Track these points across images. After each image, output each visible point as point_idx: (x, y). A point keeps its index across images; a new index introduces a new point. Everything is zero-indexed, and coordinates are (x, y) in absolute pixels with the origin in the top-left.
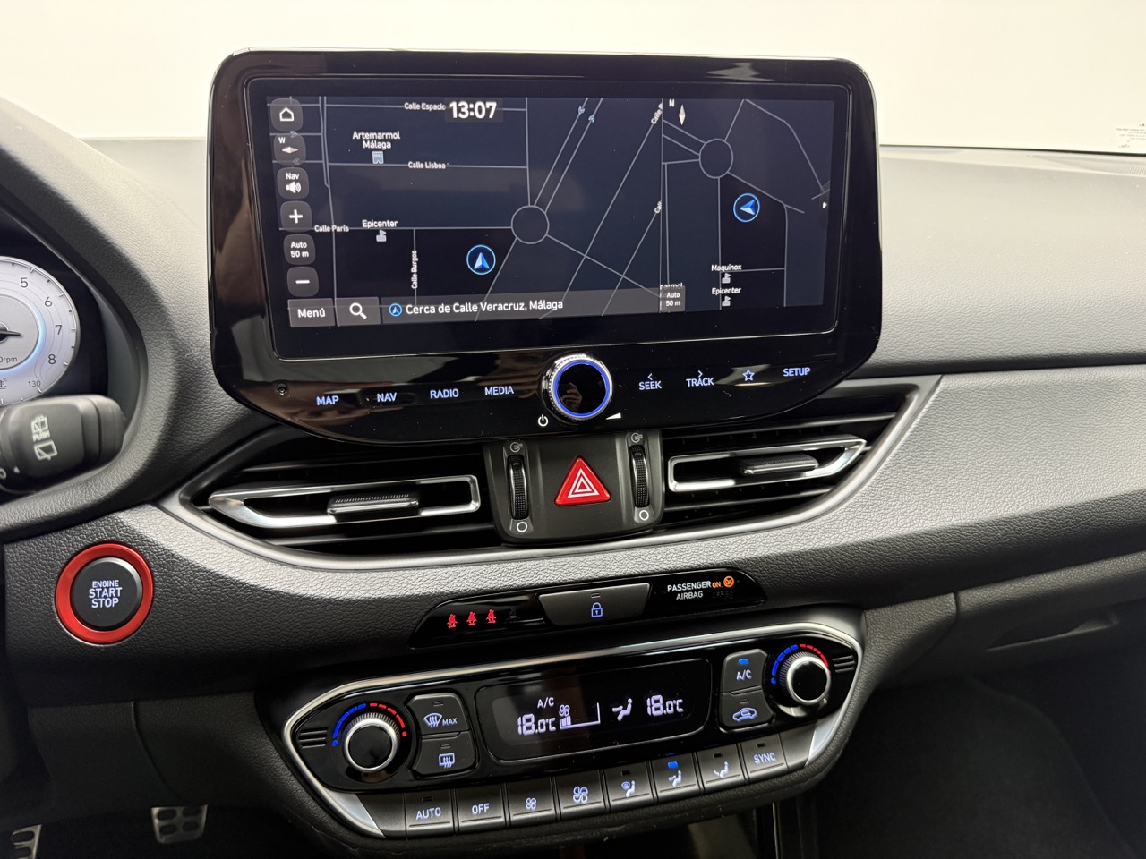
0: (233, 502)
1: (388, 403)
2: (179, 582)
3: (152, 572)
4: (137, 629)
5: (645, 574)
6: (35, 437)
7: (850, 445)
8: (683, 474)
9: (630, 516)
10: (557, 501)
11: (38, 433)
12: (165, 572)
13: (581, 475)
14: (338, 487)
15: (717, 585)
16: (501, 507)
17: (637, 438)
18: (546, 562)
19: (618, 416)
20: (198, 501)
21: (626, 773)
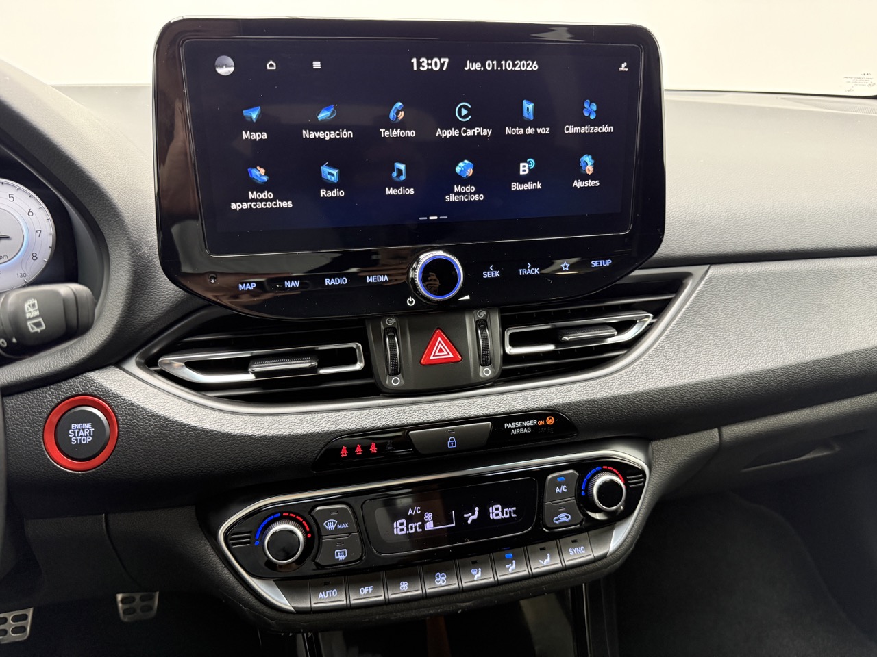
0: (176, 364)
1: (293, 289)
2: (137, 424)
3: (116, 417)
4: (107, 460)
5: (488, 415)
6: (28, 316)
7: (640, 318)
8: (516, 341)
9: (477, 372)
10: (422, 362)
11: (30, 312)
13: (440, 342)
14: (256, 352)
15: (541, 423)
16: (380, 367)
17: (482, 314)
18: (414, 407)
19: (467, 297)
20: (150, 363)
21: (474, 562)
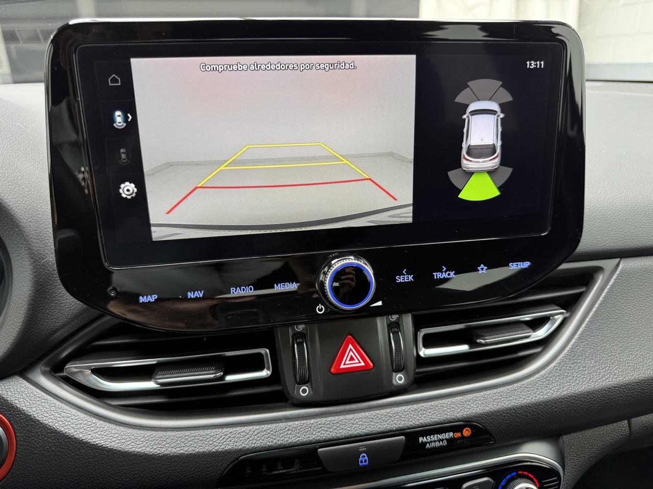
0: (82, 370)
1: (196, 299)
2: (35, 441)
3: (15, 433)
4: (3, 479)
5: (401, 429)
7: (553, 315)
8: (430, 341)
9: (390, 379)
10: (332, 370)
12: (25, 434)
13: (351, 349)
14: (160, 360)
15: (458, 435)
16: (287, 376)
17: (394, 318)
18: (323, 420)
19: (380, 303)
20: (56, 370)
